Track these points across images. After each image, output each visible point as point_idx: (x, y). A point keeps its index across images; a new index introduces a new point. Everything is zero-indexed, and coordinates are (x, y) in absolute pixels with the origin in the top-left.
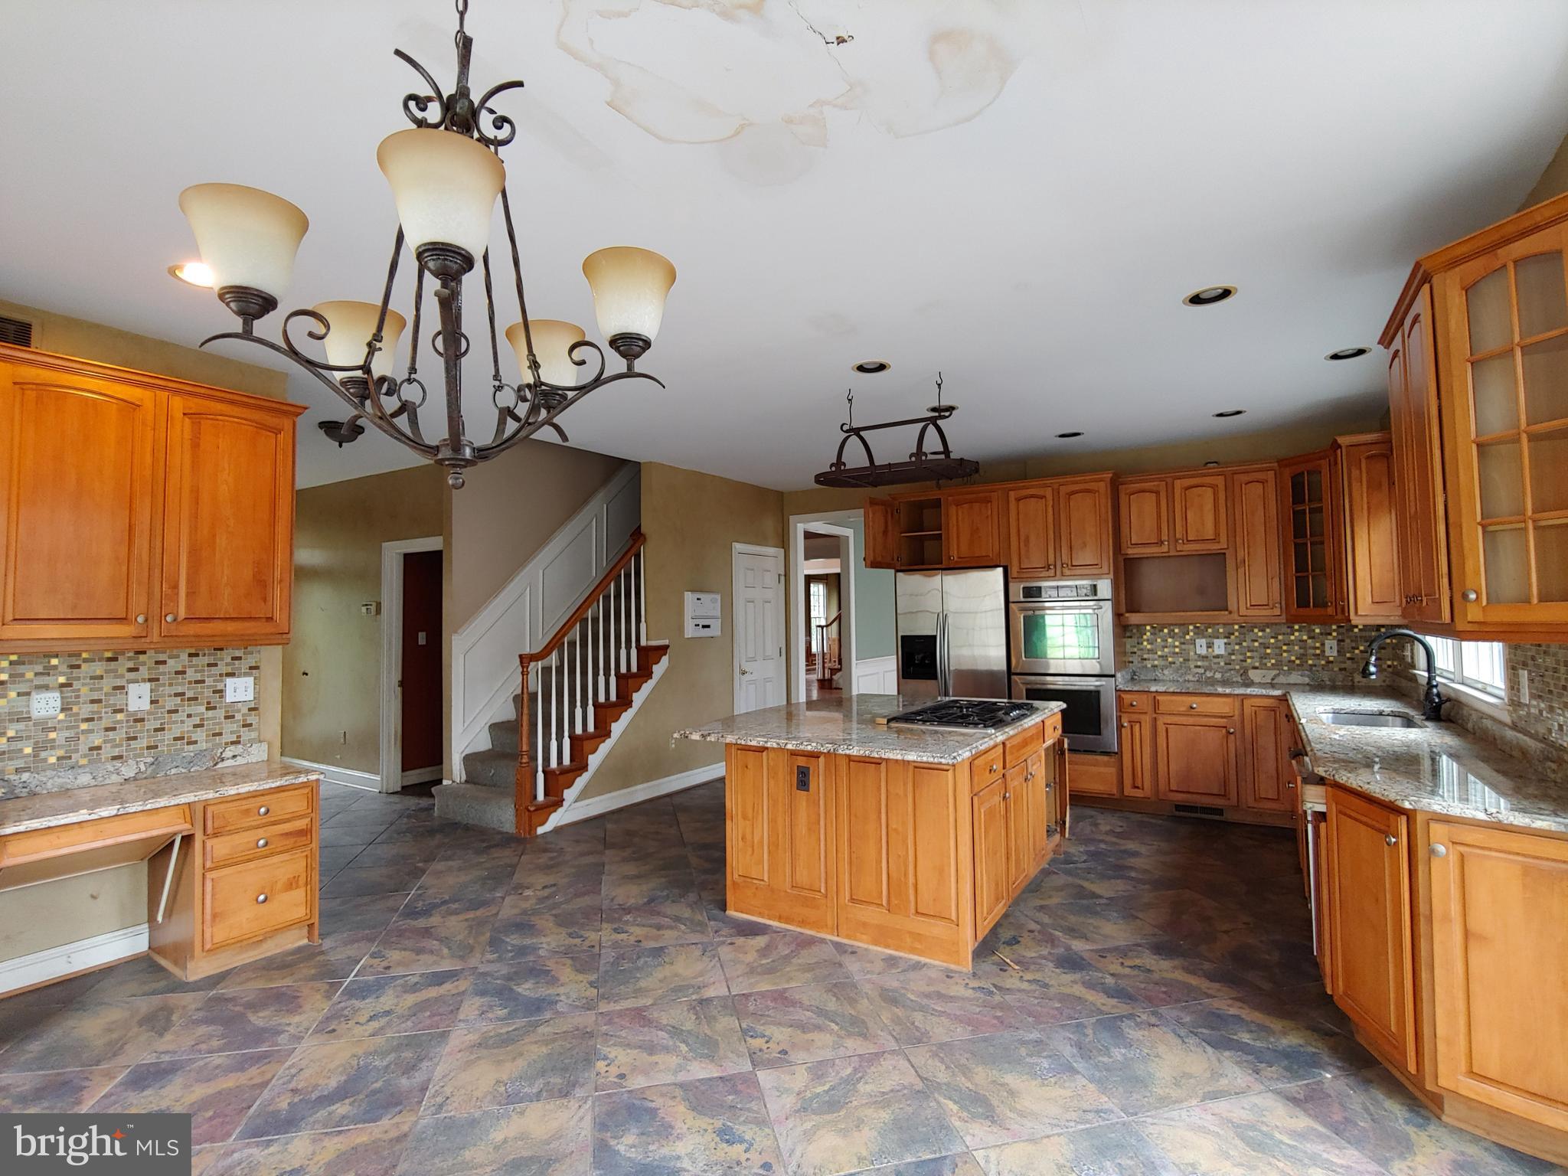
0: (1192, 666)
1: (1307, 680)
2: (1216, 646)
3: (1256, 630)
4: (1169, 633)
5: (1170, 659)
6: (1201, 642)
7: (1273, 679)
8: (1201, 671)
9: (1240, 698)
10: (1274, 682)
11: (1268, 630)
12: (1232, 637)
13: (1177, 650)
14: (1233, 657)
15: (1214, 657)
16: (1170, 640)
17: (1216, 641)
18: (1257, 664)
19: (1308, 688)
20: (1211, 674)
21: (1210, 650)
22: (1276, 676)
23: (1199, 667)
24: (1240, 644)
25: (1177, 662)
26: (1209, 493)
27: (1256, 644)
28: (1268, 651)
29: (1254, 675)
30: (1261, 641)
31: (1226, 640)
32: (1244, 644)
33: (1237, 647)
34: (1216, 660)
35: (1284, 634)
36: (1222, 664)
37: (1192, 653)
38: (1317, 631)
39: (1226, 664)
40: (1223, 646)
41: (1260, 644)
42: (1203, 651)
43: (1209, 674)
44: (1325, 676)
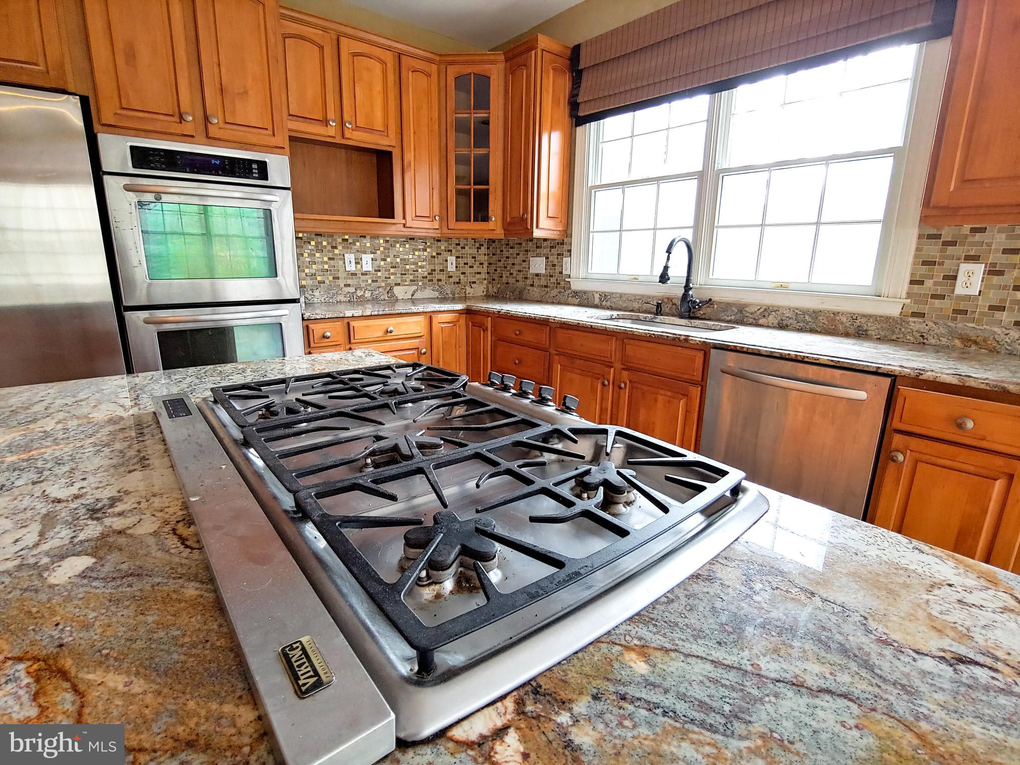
0: (342, 285)
1: (437, 294)
2: (364, 262)
3: (398, 245)
4: (317, 246)
5: (319, 278)
6: (350, 257)
7: (413, 295)
8: (352, 290)
9: (428, 315)
10: (415, 297)
11: (407, 246)
12: (378, 252)
13: (326, 267)
14: (379, 274)
15: (362, 274)
16: (318, 255)
17: (364, 256)
18: (399, 281)
19: (437, 300)
20: (362, 293)
21: (359, 266)
22: (414, 292)
23: (349, 285)
24: (384, 260)
25: (327, 282)
26: (377, 68)
27: (398, 260)
28: (408, 267)
29: (398, 291)
30: (401, 256)
31: (372, 256)
32: (388, 260)
33: (382, 263)
34: (364, 277)
35: (419, 250)
36: (370, 281)
37: (342, 270)
38: (443, 248)
39: (373, 281)
40: (370, 262)
41: (401, 260)
42: (351, 267)
43: (359, 293)
44: (448, 289)
